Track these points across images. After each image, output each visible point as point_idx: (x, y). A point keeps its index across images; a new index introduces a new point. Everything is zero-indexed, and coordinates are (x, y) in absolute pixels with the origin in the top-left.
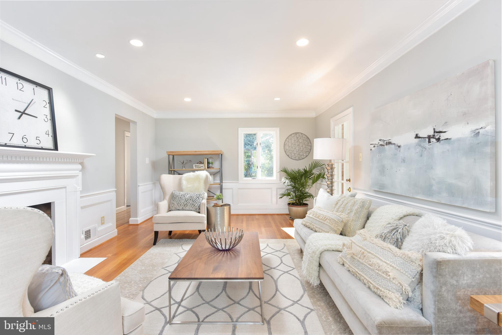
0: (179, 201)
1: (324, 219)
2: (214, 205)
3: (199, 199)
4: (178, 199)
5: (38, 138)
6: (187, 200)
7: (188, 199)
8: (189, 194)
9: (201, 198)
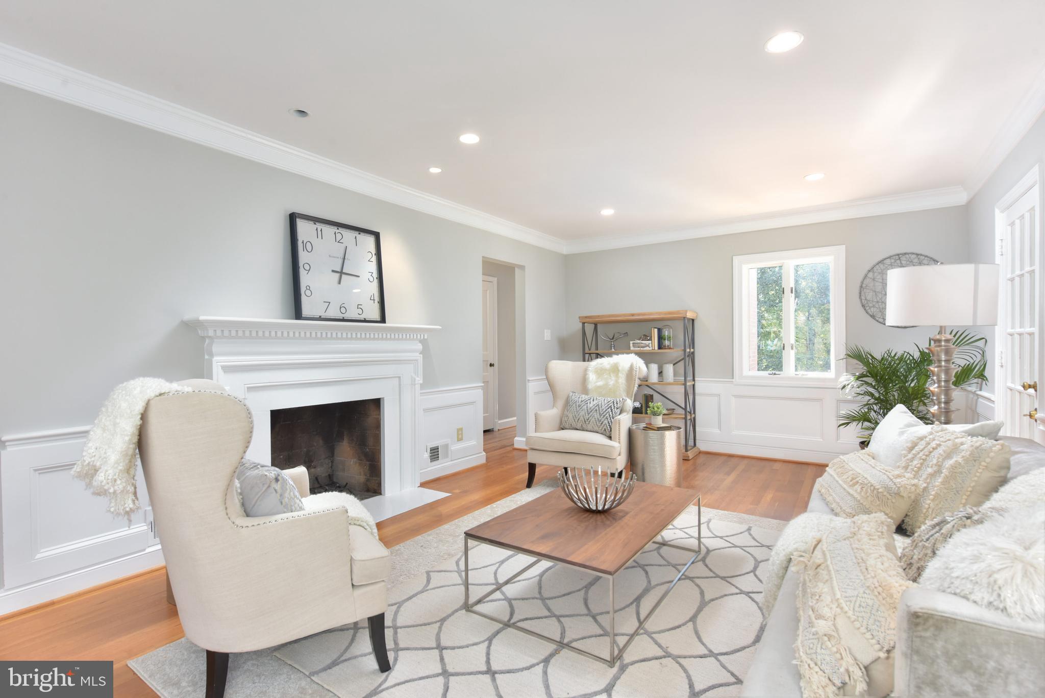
0: (577, 412)
1: (851, 481)
2: (645, 426)
3: (612, 411)
4: (575, 409)
5: (359, 306)
6: (589, 411)
7: (592, 409)
8: (596, 398)
9: (617, 408)
